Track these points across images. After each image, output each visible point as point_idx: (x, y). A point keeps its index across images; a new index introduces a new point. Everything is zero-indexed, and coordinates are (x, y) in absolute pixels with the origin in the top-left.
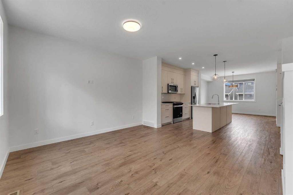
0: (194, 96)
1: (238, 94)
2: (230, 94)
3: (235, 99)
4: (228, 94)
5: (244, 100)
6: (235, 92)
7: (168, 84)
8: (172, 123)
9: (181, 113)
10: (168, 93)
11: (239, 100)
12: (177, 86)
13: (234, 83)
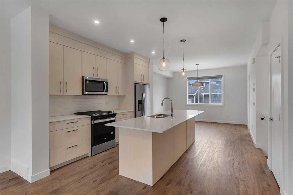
0: (140, 99)
1: (204, 95)
2: (195, 94)
3: (200, 102)
4: (194, 94)
5: (210, 103)
6: (200, 92)
7: (83, 77)
8: (90, 155)
9: (112, 133)
10: (83, 94)
11: (205, 103)
12: (107, 83)
13: (198, 81)
